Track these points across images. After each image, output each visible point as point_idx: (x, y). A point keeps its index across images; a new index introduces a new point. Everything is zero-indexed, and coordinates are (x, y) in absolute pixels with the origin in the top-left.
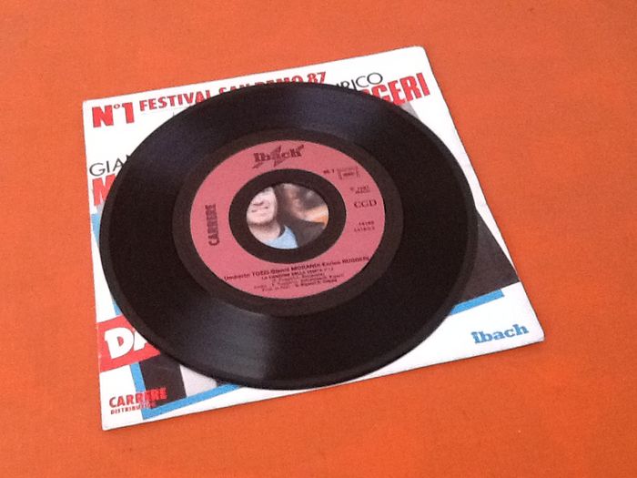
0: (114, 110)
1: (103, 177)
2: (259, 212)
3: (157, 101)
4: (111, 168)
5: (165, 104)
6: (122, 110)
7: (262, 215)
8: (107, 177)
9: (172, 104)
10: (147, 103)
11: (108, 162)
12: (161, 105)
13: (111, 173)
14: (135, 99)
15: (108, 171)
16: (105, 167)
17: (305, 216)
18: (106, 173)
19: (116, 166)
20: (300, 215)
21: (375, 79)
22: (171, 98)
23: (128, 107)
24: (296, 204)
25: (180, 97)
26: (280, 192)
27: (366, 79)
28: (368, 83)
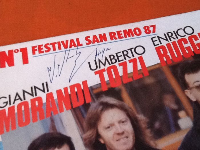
0: (15, 54)
1: (6, 108)
2: (122, 141)
3: (43, 47)
4: (12, 101)
5: (49, 49)
6: (20, 54)
7: (125, 144)
8: (9, 109)
9: (54, 49)
10: (37, 48)
11: (10, 96)
12: (47, 50)
13: (12, 105)
14: (29, 45)
15: (10, 104)
16: (7, 100)
17: (156, 145)
18: (8, 106)
19: (15, 100)
20: (152, 143)
21: (189, 31)
22: (53, 44)
23: (24, 51)
24: (148, 133)
25: (59, 43)
26: (135, 123)
27: (183, 30)
28: (185, 34)
